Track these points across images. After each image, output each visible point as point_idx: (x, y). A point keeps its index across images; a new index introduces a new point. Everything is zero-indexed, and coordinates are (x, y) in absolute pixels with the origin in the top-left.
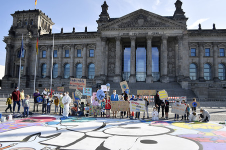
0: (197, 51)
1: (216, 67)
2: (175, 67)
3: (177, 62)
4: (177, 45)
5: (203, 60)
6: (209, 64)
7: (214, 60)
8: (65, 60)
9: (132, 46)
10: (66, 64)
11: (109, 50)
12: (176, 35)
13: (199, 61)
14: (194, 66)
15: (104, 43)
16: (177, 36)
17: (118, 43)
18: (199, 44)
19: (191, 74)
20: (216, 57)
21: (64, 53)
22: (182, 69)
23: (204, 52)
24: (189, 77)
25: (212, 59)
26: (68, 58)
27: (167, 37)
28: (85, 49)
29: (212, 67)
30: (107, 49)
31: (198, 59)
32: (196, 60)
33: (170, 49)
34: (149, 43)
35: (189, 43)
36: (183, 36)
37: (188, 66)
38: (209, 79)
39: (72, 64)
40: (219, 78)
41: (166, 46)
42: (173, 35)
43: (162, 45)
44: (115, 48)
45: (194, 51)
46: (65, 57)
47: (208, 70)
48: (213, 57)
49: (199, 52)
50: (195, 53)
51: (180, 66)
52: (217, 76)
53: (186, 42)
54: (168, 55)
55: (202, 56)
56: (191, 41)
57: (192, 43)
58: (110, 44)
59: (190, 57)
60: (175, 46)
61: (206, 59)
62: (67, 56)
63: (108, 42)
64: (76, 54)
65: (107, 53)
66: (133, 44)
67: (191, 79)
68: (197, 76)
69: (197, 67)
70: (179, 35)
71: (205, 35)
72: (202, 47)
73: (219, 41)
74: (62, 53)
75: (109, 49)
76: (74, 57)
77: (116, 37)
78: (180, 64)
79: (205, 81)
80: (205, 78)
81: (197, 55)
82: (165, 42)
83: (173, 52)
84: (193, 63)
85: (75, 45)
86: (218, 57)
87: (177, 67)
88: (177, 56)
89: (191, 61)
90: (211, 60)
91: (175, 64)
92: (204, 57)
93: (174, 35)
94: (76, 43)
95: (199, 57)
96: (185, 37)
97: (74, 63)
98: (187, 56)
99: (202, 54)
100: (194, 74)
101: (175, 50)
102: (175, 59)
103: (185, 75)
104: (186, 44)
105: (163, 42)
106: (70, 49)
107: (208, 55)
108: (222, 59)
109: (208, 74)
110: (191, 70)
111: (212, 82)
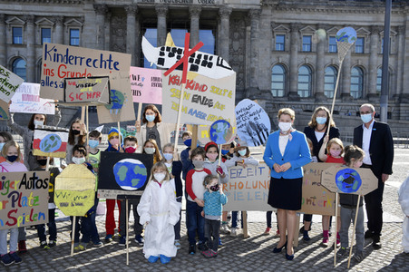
0: (288, 41)
1: (321, 72)
2: (243, 72)
3: (248, 60)
4: (249, 28)
5: (298, 59)
6: (308, 66)
7: (317, 59)
8: (14, 52)
9: (159, 26)
10: (17, 59)
11: (113, 32)
12: (249, 7)
13: (290, 59)
14: (280, 70)
15: (100, 18)
16: (249, 10)
17: (131, 19)
18: (292, 27)
19: (274, 86)
20: (322, 53)
21: (9, 34)
22: (256, 76)
23: (301, 42)
24: (269, 92)
25: (314, 57)
26: (20, 45)
27: (230, 11)
28: (58, 27)
29: (313, 71)
30: (107, 30)
31: (288, 56)
32: (284, 58)
33: (236, 35)
34: (195, 21)
35: (274, 25)
36: (261, 10)
37: (270, 69)
38: (307, 95)
39: (29, 60)
40: (326, 94)
41: (227, 28)
42: (241, 7)
43: (219, 26)
44: (125, 28)
45: (281, 39)
46: (14, 44)
47: (306, 79)
48: (317, 53)
49: (291, 44)
50: (284, 44)
51: (252, 70)
52: (321, 89)
53: (266, 22)
54: (231, 46)
55: (296, 52)
56: (276, 21)
57: (279, 24)
58: (114, 20)
59: (274, 51)
60: (245, 30)
61: (303, 56)
62: (18, 41)
63: (109, 15)
64: (38, 38)
65: (107, 38)
66: (162, 21)
67: (274, 95)
68: (285, 90)
69: (285, 73)
70: (254, 7)
71: (304, 10)
72: (297, 33)
73: (330, 23)
74: (5, 35)
75: (111, 31)
76: (35, 45)
77: (126, 5)
78: (253, 65)
79: (298, 99)
80: (300, 93)
81: (287, 48)
82: (225, 21)
83: (242, 40)
84: (279, 64)
85: (36, 16)
86: (326, 53)
87: (247, 72)
88: (248, 49)
89: (274, 60)
90: (312, 59)
91: (244, 66)
92: (300, 52)
93: (245, 7)
94: (36, 14)
95: (290, 52)
96: (265, 12)
97: (34, 57)
98: (268, 50)
99: (296, 47)
100: (281, 86)
101: (245, 38)
102: (244, 55)
103: (262, 87)
104: (268, 25)
105: (223, 20)
106: (25, 25)
107: (306, 48)
108: (332, 57)
109: (306, 87)
110: (274, 78)
111: (312, 102)
